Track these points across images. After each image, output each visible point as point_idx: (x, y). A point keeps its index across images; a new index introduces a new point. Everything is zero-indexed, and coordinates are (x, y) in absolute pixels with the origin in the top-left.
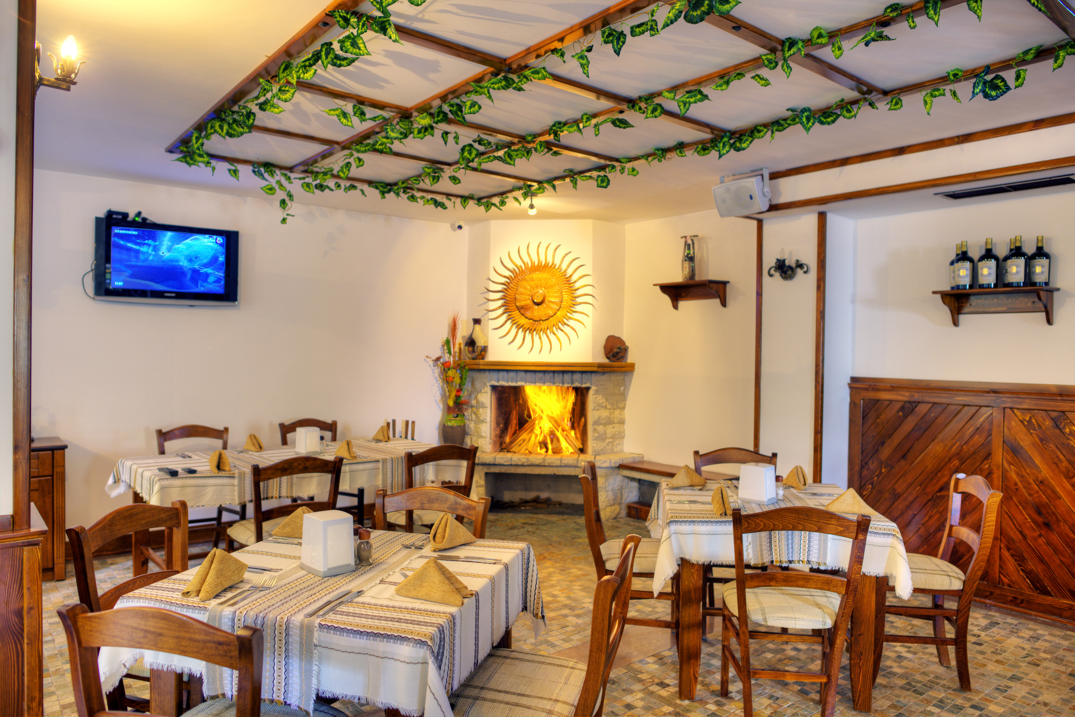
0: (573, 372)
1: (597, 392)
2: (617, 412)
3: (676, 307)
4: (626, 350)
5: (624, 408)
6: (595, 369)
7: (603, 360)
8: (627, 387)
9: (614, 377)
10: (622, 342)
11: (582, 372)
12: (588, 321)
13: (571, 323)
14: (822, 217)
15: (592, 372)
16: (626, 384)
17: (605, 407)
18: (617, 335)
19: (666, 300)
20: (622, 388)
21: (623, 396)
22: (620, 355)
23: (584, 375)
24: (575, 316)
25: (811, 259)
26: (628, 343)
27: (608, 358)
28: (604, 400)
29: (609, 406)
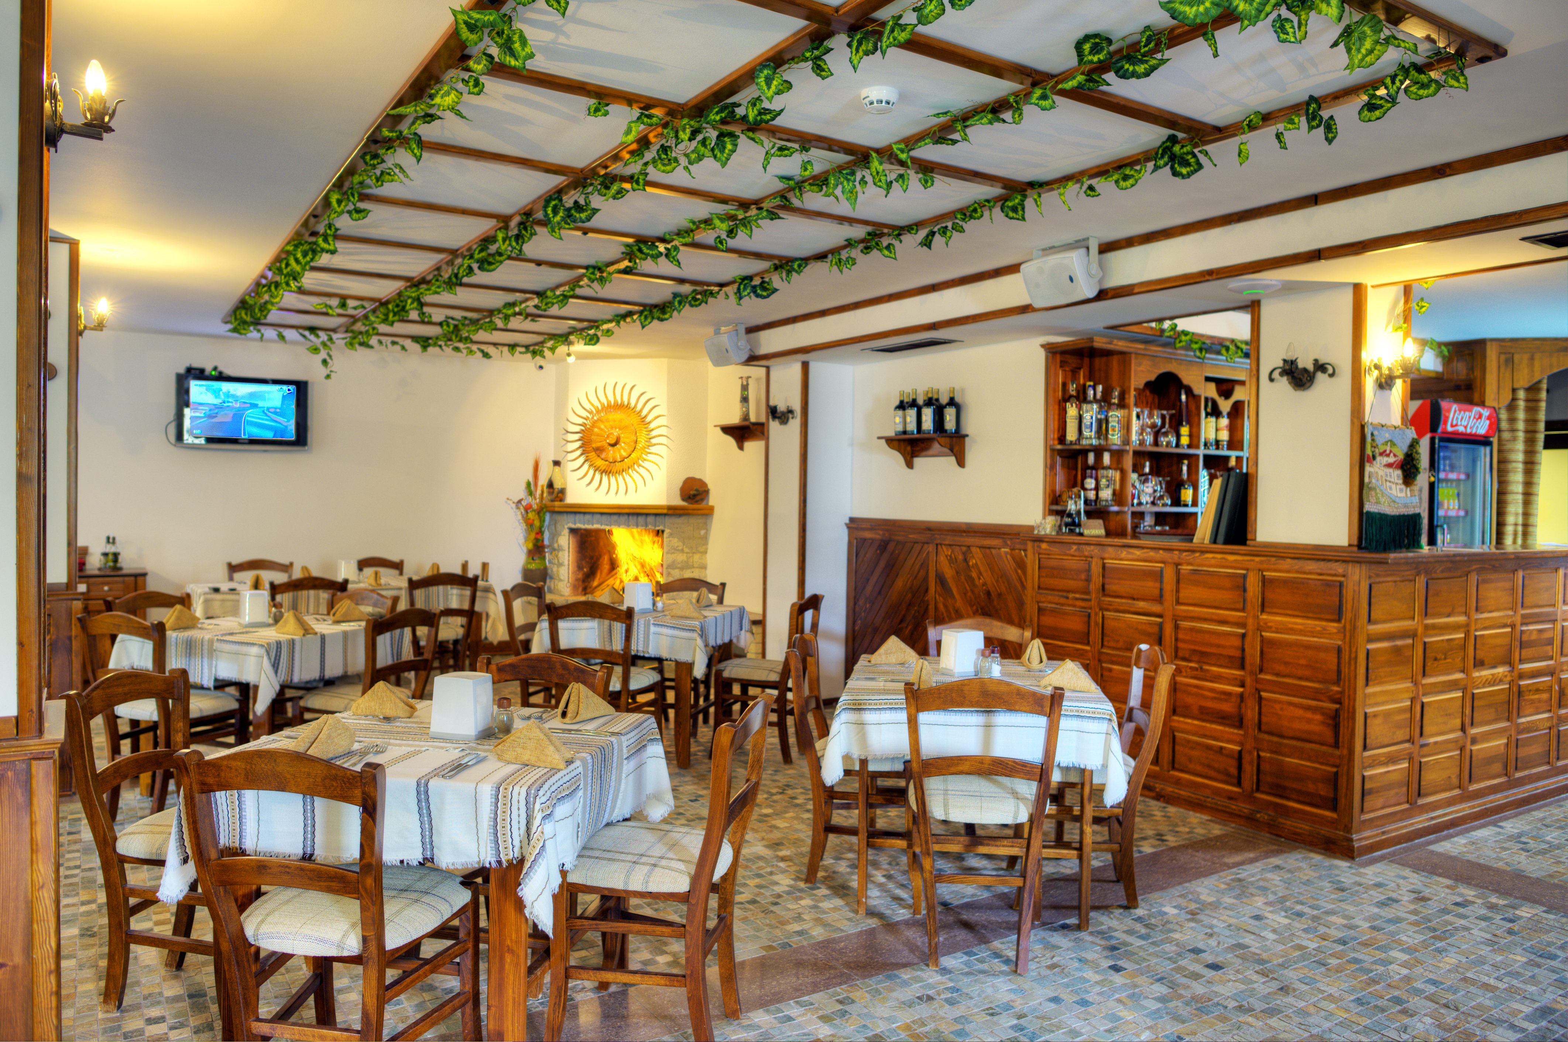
0: (647, 515)
1: (671, 535)
2: (696, 557)
3: (741, 448)
4: (707, 492)
5: (705, 552)
6: (665, 511)
7: (678, 502)
8: (708, 531)
9: (692, 520)
10: (704, 485)
11: (656, 515)
12: (663, 463)
13: (646, 464)
14: (805, 366)
15: (665, 515)
16: (707, 527)
17: (682, 551)
18: (697, 476)
19: (730, 441)
20: (703, 532)
21: (705, 539)
22: (698, 498)
23: (658, 518)
24: (650, 457)
25: (797, 407)
26: (710, 486)
27: (683, 499)
28: (680, 544)
29: (686, 550)
